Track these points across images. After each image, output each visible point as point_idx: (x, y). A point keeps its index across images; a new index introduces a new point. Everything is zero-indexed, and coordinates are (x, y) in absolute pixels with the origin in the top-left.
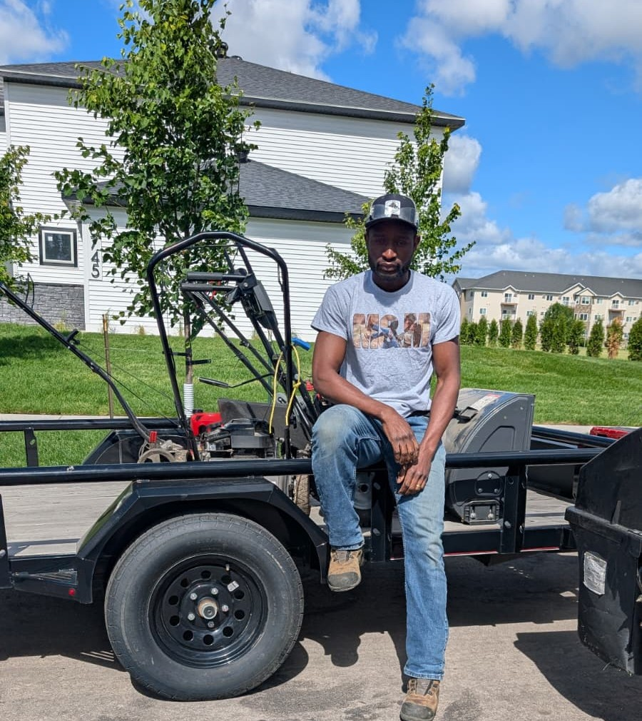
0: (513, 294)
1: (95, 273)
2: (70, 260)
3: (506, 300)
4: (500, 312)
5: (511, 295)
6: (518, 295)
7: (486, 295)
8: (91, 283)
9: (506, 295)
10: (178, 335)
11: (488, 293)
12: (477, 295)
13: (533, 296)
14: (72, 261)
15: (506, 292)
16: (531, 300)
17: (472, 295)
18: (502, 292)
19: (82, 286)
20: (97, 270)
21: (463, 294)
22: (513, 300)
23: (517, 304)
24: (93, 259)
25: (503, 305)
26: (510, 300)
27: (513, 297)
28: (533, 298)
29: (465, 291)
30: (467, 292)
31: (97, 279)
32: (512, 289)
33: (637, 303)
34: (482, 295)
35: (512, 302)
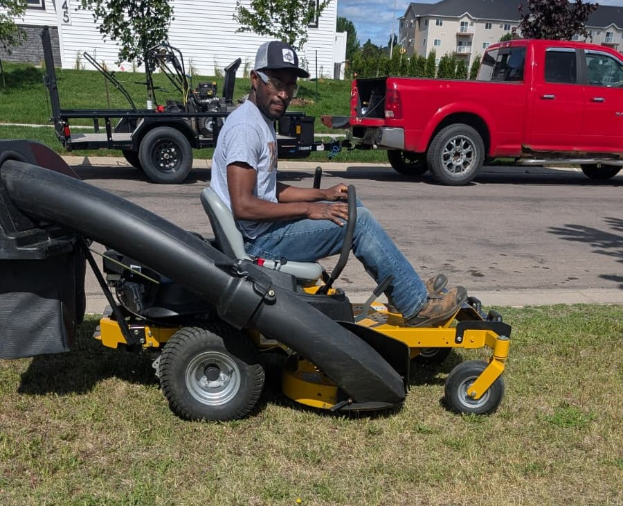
0: (469, 22)
1: (66, 19)
2: (39, 3)
3: (462, 30)
4: (456, 44)
5: (467, 23)
6: (475, 24)
7: (441, 24)
8: (63, 27)
9: (462, 24)
10: (132, 71)
11: (443, 22)
12: (432, 22)
13: (491, 24)
14: (41, 5)
15: (463, 20)
16: (488, 30)
17: (427, 23)
18: (457, 19)
19: (56, 28)
20: (67, 16)
21: (417, 22)
22: (470, 29)
23: (473, 34)
24: (63, 7)
25: (459, 36)
26: (466, 29)
27: (469, 27)
28: (490, 28)
29: (419, 19)
30: (421, 20)
31: (69, 23)
32: (469, 17)
33: (598, 34)
34: (437, 24)
35: (468, 32)
